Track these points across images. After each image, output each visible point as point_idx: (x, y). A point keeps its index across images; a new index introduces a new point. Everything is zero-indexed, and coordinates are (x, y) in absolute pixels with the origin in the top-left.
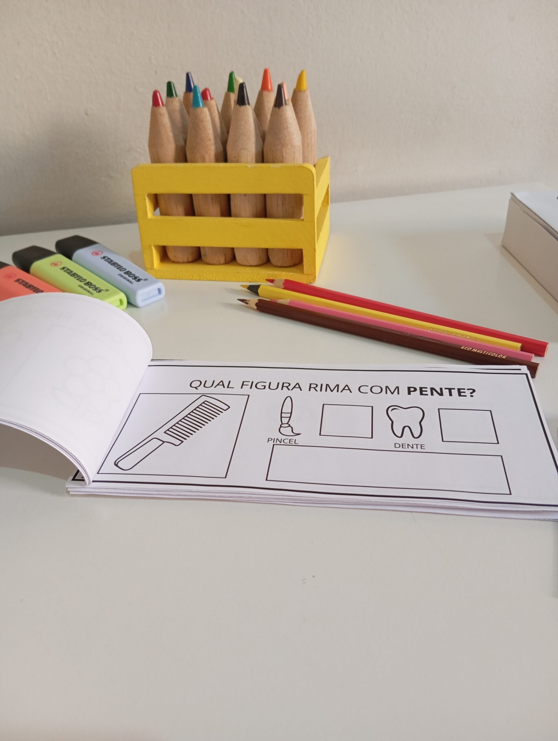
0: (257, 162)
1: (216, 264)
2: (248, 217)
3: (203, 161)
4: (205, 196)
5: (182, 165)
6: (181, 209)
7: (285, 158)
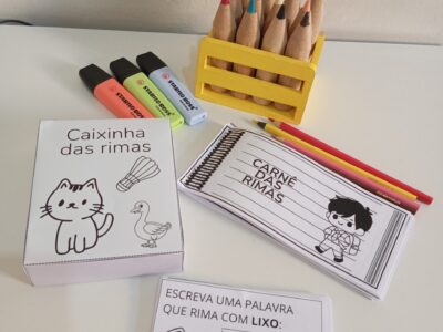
0: (281, 54)
2: (267, 81)
3: (247, 45)
5: (232, 44)
6: (225, 65)
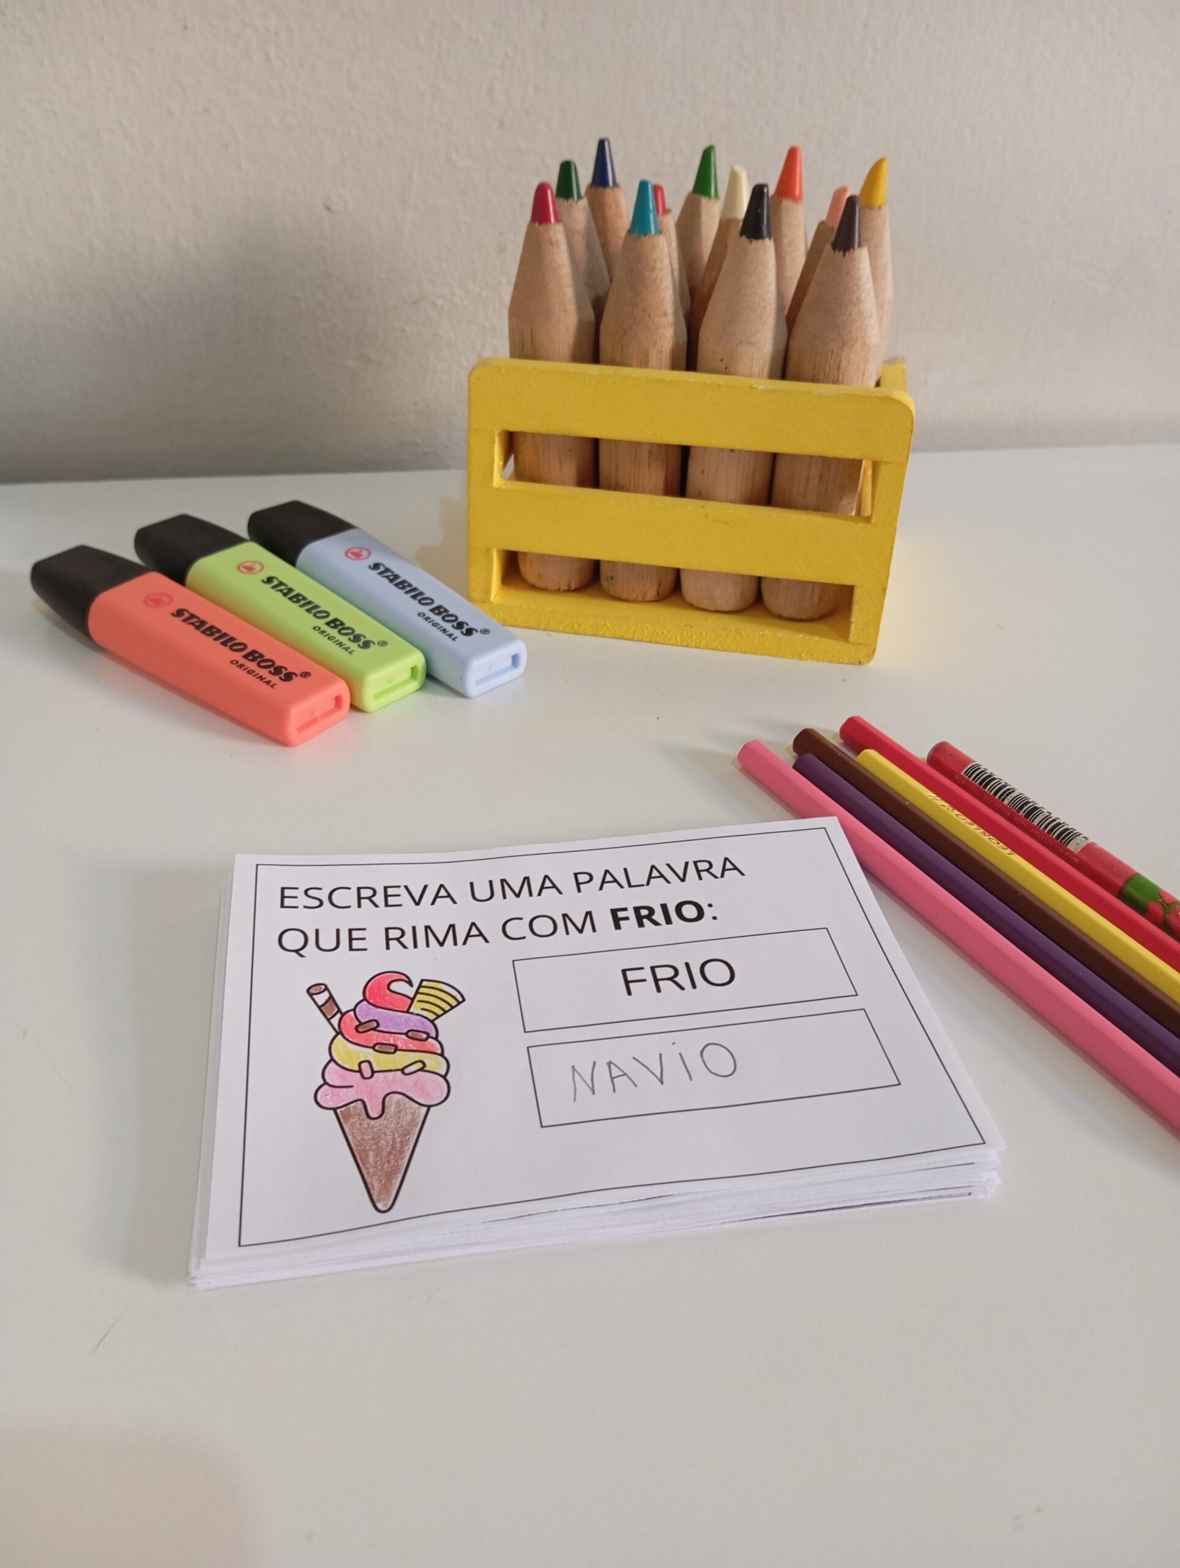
0: (772, 376)
1: (634, 601)
2: (731, 502)
3: (644, 363)
4: (635, 446)
5: (586, 369)
6: (570, 469)
7: (844, 375)
